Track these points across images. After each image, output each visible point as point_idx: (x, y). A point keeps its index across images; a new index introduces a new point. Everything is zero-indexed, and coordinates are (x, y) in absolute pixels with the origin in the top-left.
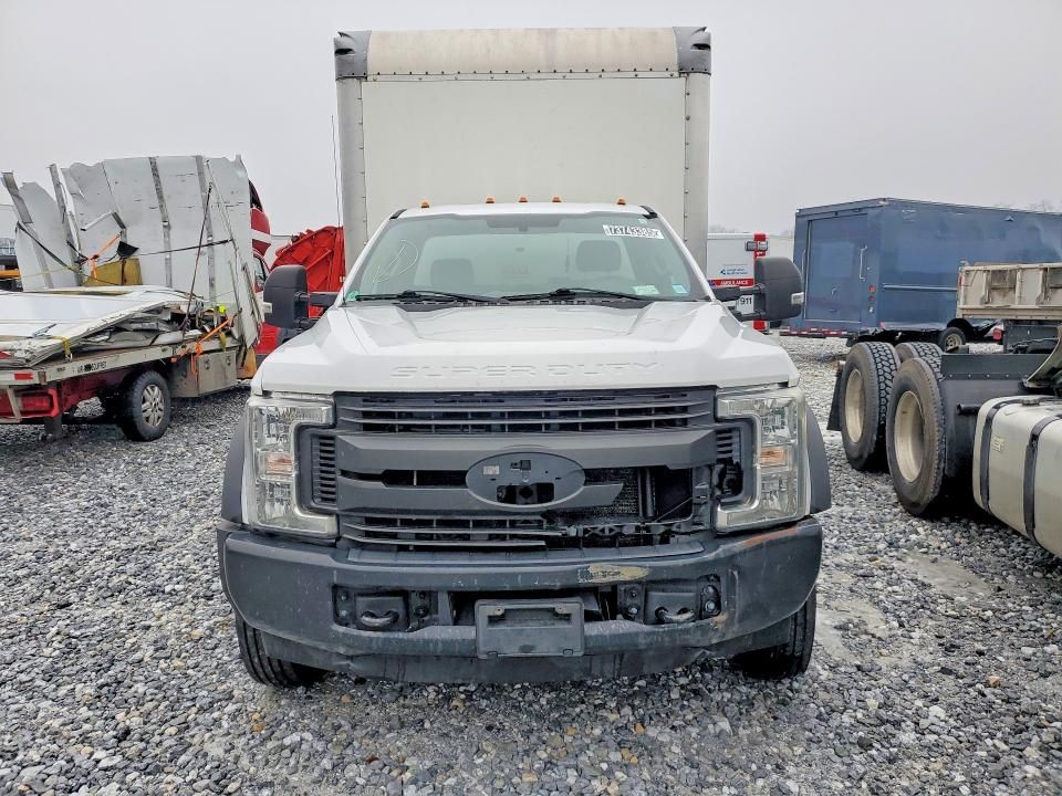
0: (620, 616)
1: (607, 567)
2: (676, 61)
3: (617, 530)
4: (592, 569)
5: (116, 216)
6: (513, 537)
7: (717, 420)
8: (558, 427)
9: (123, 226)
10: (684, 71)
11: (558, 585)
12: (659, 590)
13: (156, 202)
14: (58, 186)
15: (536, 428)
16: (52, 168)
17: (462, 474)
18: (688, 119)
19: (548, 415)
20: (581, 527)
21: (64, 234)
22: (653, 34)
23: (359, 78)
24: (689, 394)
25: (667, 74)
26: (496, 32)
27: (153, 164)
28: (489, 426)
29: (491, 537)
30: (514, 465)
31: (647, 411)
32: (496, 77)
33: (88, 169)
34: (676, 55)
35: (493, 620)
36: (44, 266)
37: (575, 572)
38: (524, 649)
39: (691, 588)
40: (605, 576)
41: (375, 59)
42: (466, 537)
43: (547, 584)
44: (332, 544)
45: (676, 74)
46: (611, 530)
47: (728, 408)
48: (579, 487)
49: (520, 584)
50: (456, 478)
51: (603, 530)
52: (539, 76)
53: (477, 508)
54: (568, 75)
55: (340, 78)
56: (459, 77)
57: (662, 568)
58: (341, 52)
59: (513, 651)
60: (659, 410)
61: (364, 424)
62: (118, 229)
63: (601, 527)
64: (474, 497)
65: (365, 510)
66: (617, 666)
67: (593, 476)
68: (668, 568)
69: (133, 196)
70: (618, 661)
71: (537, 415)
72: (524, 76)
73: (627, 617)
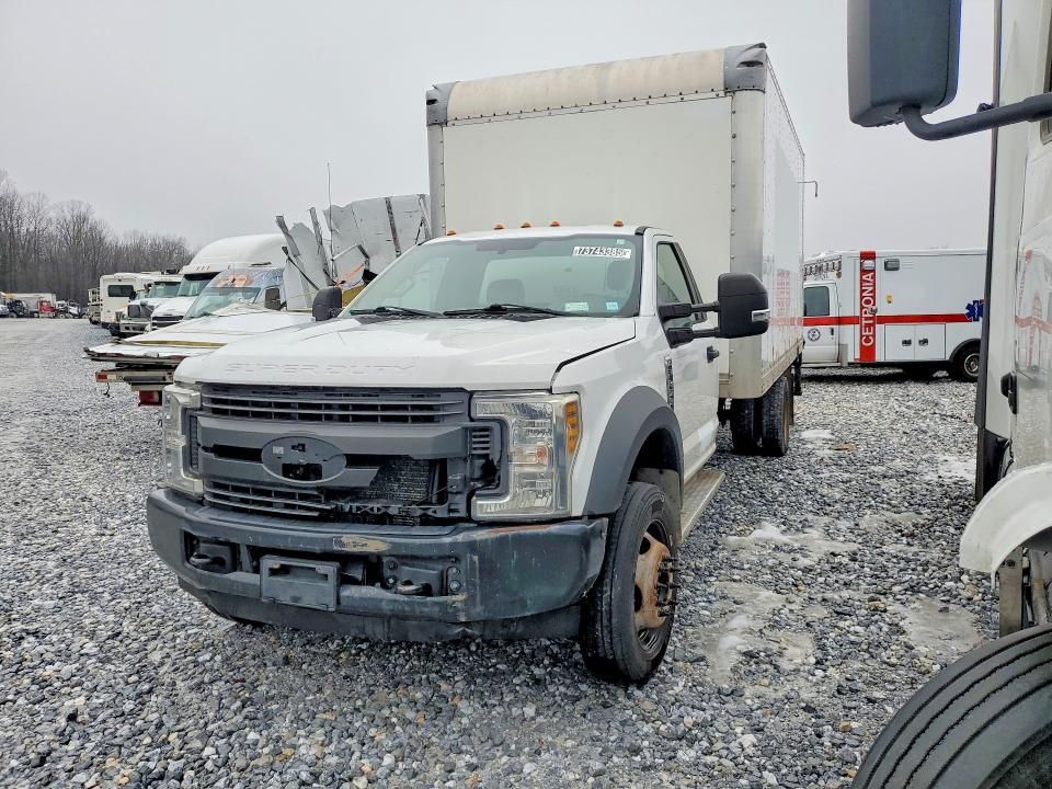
0: (378, 584)
1: (356, 538)
2: (722, 81)
3: (383, 510)
4: (345, 539)
5: (361, 248)
6: (301, 507)
7: (472, 420)
8: (337, 418)
9: (367, 257)
10: (729, 90)
11: (317, 549)
12: (407, 565)
13: (391, 237)
14: (316, 224)
15: (317, 418)
16: (312, 211)
17: (259, 451)
18: (734, 137)
19: (329, 407)
20: (355, 505)
21: (320, 263)
22: (704, 56)
23: (440, 124)
24: (443, 395)
25: (713, 95)
26: (558, 71)
27: (388, 201)
28: (289, 414)
29: (287, 506)
30: (293, 447)
31: (404, 408)
32: (553, 112)
33: (342, 210)
34: (722, 74)
35: (274, 572)
36: (306, 290)
37: (331, 540)
38: (296, 599)
39: (436, 566)
40: (355, 546)
41: (455, 107)
42: (270, 504)
43: (309, 547)
44: (200, 502)
45: (722, 94)
46: (379, 509)
47: (483, 409)
48: (341, 469)
49: (290, 546)
50: (253, 455)
51: (372, 509)
52: (592, 108)
53: (268, 480)
54: (618, 105)
55: (430, 124)
56: (522, 116)
57: (400, 545)
58: (430, 102)
59: (285, 599)
60: (415, 407)
61: (213, 409)
62: (364, 259)
63: (370, 505)
64: (268, 473)
65: (214, 476)
66: (386, 630)
67: (354, 460)
68: (406, 545)
69: (373, 231)
70: (386, 624)
71: (318, 407)
72: (578, 109)
73: (385, 586)
